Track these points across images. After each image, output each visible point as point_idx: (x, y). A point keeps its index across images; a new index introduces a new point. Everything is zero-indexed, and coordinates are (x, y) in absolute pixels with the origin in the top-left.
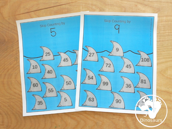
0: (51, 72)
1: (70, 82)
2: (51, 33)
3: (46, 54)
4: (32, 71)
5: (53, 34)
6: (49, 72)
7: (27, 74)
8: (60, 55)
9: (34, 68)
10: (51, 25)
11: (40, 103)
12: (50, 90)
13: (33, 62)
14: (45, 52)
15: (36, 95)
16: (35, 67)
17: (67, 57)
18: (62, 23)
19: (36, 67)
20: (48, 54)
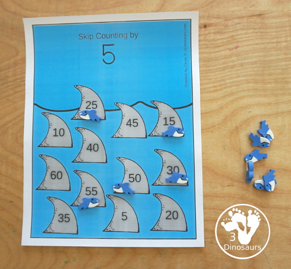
0: (96, 149)
1: (138, 176)
2: (104, 55)
3: (89, 103)
4: (52, 141)
5: (109, 58)
6: (91, 148)
7: (39, 146)
8: (120, 109)
9: (56, 135)
10: (104, 36)
11: (64, 219)
12: (91, 189)
13: (55, 121)
14: (85, 100)
15: (56, 198)
16: (59, 133)
17: (137, 116)
18: (132, 35)
19: (62, 134)
20: (93, 105)
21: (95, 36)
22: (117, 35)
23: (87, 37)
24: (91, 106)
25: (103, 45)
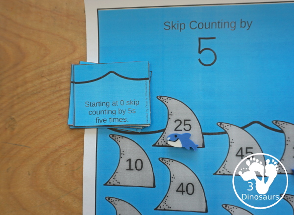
0: (190, 191)
2: (200, 52)
3: (178, 123)
4: (125, 177)
5: (207, 57)
6: (183, 189)
7: (105, 185)
8: (226, 132)
9: (130, 169)
10: (201, 26)
13: (129, 148)
14: (173, 118)
16: (135, 166)
17: (251, 142)
18: (243, 24)
19: (139, 166)
20: (185, 125)
21: (187, 25)
22: (220, 24)
23: (176, 26)
24: (182, 127)
25: (200, 39)
